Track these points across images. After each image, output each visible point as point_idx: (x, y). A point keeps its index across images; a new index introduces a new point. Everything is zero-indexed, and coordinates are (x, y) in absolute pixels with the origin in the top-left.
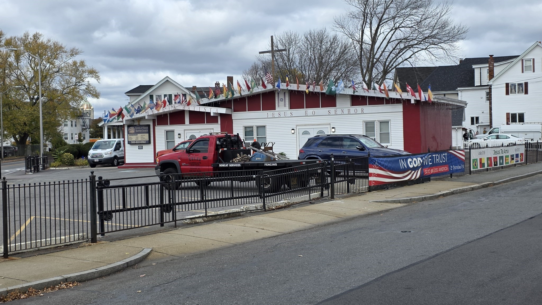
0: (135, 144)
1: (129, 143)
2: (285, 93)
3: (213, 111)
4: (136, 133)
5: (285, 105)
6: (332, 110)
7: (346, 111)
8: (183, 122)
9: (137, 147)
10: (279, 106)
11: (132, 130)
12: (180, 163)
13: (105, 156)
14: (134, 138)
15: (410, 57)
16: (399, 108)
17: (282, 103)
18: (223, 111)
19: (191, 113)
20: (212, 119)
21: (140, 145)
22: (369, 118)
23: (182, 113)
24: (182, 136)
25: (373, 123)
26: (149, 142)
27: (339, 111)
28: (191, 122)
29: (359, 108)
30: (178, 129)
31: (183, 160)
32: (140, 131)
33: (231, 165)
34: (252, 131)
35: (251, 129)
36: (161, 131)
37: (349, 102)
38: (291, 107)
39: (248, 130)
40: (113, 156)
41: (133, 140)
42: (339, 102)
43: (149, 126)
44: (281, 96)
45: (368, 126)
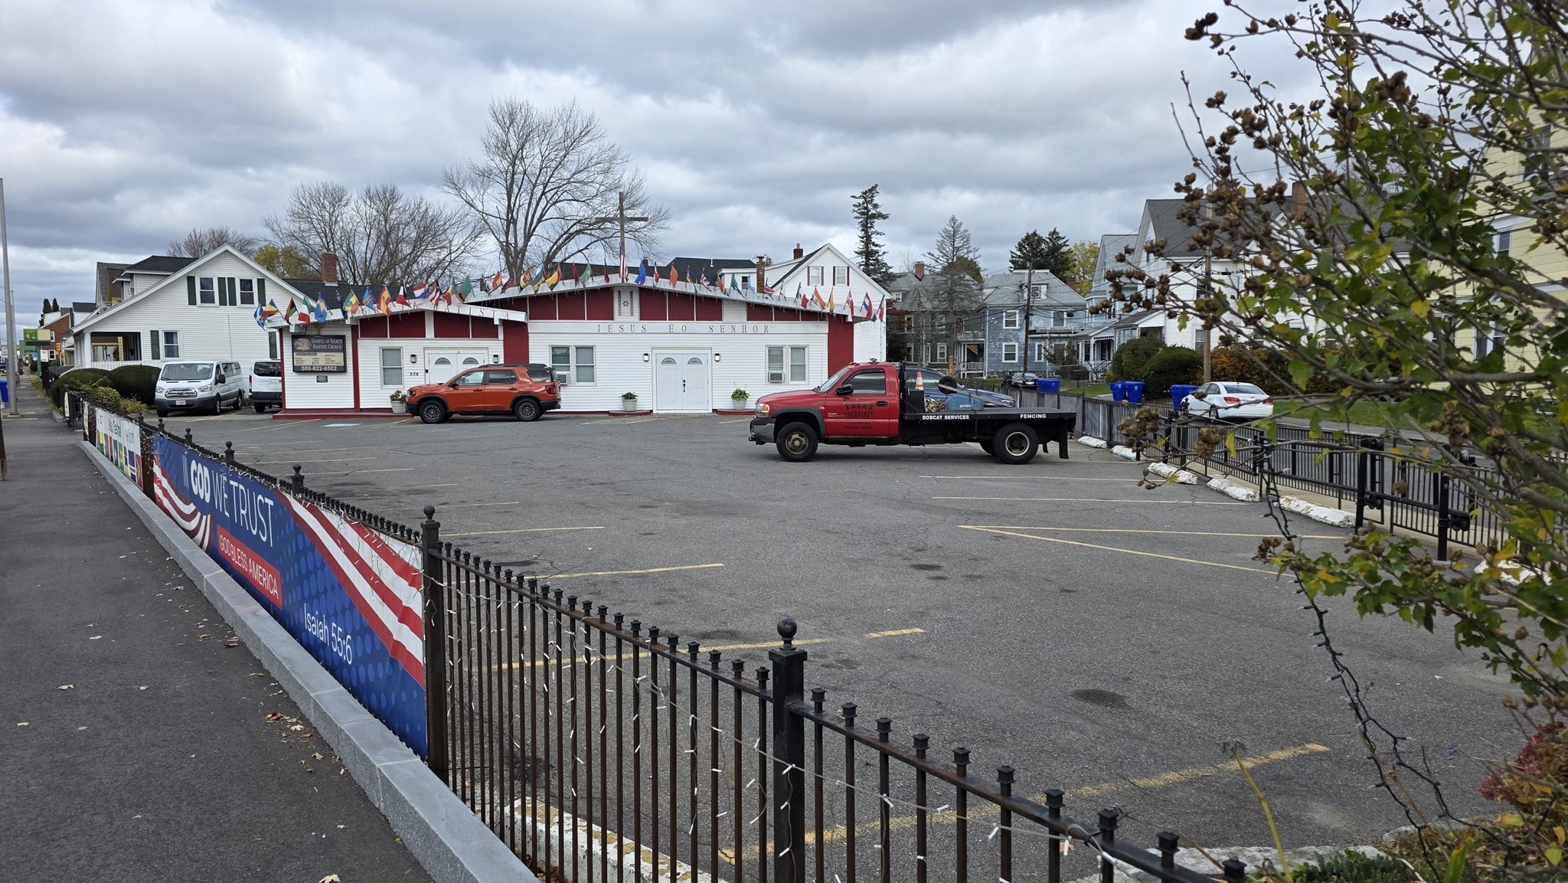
0: (312, 372)
1: (297, 370)
2: (631, 293)
3: (498, 315)
4: (312, 351)
5: (632, 313)
6: (716, 325)
7: (739, 328)
8: (421, 334)
9: (314, 377)
10: (620, 314)
11: (303, 345)
14: (307, 361)
17: (626, 309)
18: (518, 316)
19: (439, 316)
20: (484, 328)
21: (322, 374)
22: (776, 341)
23: (418, 317)
24: (419, 359)
25: (781, 348)
26: (342, 370)
27: (728, 329)
28: (439, 334)
29: (761, 325)
30: (408, 346)
32: (324, 347)
33: (946, 418)
35: (564, 351)
36: (370, 350)
37: (743, 313)
38: (642, 318)
39: (558, 352)
40: (214, 394)
41: (305, 364)
42: (727, 312)
43: (343, 337)
44: (626, 297)
45: (772, 353)
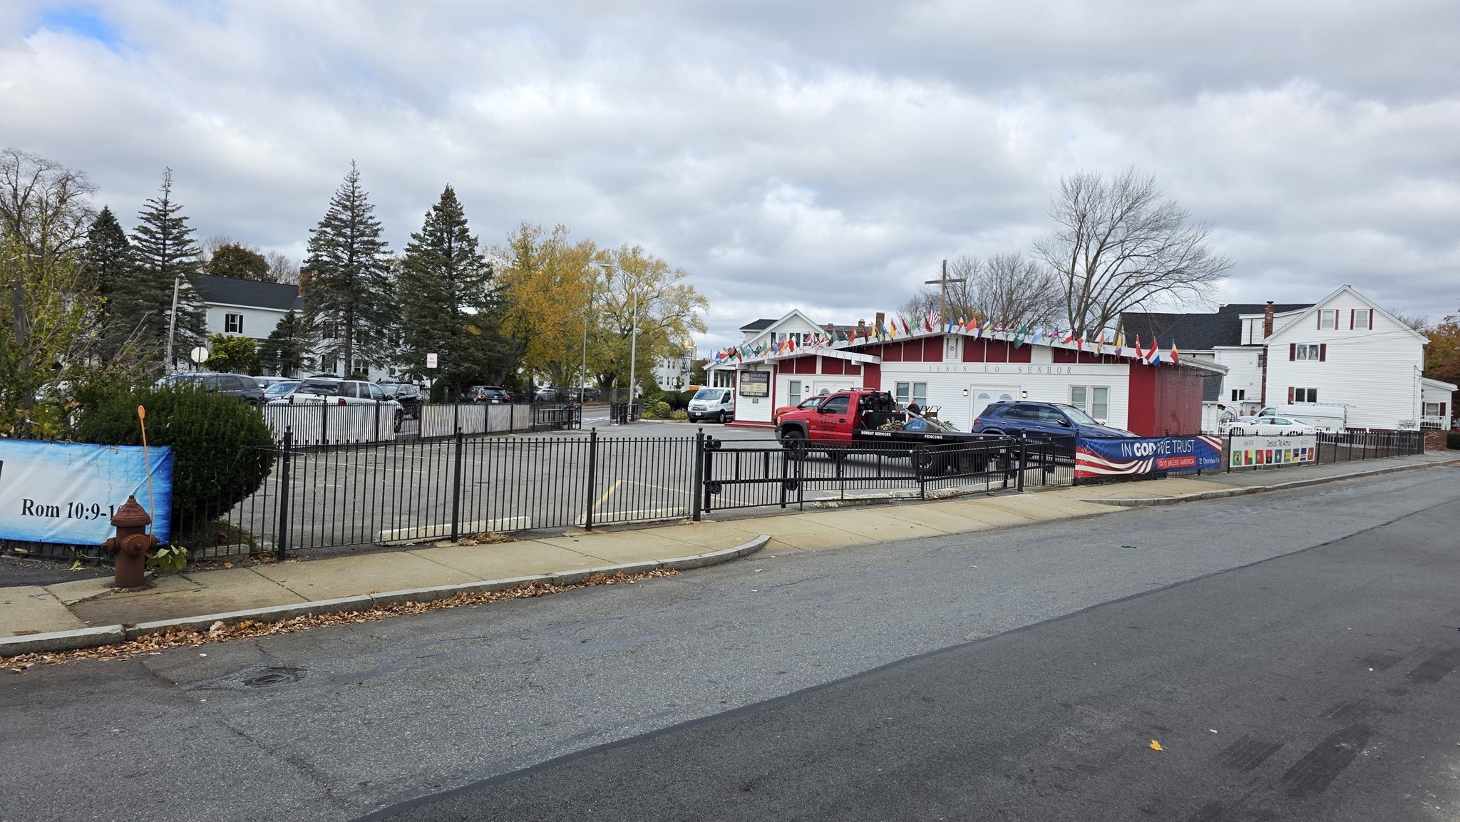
0: (750, 396)
1: (741, 394)
2: (957, 339)
3: (855, 358)
4: (751, 382)
5: (956, 356)
6: (1024, 366)
7: (1044, 370)
8: (814, 372)
9: (751, 400)
10: (947, 357)
11: (746, 377)
12: (809, 426)
13: (710, 410)
14: (747, 388)
15: (1143, 299)
16: (1125, 369)
17: (952, 353)
18: (868, 358)
19: (826, 360)
20: (852, 369)
21: (755, 397)
22: (1079, 382)
23: (813, 358)
24: (811, 389)
25: (1084, 388)
26: (767, 395)
27: (1034, 369)
28: (824, 372)
29: (1064, 367)
30: (805, 379)
31: (812, 422)
32: (757, 379)
33: (876, 434)
34: (907, 389)
35: (906, 386)
36: (783, 380)
37: (1049, 357)
38: (965, 360)
39: (902, 387)
40: (719, 410)
41: (746, 390)
42: (1034, 355)
43: (768, 373)
44: (952, 343)
45: (1076, 392)
